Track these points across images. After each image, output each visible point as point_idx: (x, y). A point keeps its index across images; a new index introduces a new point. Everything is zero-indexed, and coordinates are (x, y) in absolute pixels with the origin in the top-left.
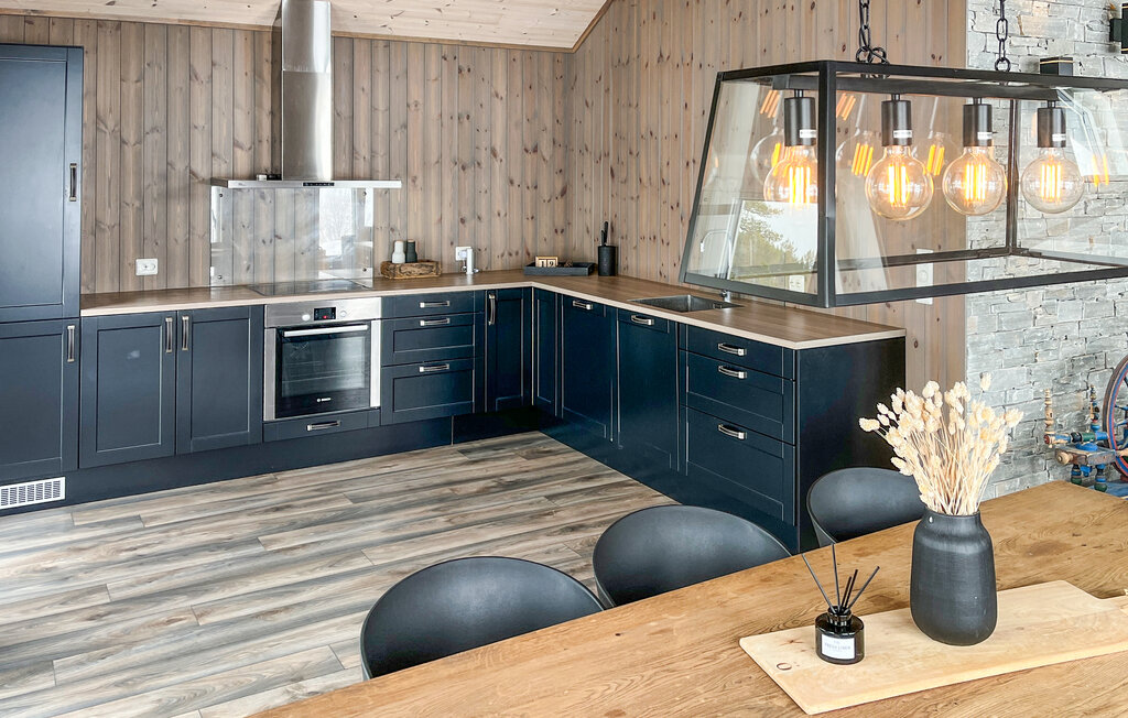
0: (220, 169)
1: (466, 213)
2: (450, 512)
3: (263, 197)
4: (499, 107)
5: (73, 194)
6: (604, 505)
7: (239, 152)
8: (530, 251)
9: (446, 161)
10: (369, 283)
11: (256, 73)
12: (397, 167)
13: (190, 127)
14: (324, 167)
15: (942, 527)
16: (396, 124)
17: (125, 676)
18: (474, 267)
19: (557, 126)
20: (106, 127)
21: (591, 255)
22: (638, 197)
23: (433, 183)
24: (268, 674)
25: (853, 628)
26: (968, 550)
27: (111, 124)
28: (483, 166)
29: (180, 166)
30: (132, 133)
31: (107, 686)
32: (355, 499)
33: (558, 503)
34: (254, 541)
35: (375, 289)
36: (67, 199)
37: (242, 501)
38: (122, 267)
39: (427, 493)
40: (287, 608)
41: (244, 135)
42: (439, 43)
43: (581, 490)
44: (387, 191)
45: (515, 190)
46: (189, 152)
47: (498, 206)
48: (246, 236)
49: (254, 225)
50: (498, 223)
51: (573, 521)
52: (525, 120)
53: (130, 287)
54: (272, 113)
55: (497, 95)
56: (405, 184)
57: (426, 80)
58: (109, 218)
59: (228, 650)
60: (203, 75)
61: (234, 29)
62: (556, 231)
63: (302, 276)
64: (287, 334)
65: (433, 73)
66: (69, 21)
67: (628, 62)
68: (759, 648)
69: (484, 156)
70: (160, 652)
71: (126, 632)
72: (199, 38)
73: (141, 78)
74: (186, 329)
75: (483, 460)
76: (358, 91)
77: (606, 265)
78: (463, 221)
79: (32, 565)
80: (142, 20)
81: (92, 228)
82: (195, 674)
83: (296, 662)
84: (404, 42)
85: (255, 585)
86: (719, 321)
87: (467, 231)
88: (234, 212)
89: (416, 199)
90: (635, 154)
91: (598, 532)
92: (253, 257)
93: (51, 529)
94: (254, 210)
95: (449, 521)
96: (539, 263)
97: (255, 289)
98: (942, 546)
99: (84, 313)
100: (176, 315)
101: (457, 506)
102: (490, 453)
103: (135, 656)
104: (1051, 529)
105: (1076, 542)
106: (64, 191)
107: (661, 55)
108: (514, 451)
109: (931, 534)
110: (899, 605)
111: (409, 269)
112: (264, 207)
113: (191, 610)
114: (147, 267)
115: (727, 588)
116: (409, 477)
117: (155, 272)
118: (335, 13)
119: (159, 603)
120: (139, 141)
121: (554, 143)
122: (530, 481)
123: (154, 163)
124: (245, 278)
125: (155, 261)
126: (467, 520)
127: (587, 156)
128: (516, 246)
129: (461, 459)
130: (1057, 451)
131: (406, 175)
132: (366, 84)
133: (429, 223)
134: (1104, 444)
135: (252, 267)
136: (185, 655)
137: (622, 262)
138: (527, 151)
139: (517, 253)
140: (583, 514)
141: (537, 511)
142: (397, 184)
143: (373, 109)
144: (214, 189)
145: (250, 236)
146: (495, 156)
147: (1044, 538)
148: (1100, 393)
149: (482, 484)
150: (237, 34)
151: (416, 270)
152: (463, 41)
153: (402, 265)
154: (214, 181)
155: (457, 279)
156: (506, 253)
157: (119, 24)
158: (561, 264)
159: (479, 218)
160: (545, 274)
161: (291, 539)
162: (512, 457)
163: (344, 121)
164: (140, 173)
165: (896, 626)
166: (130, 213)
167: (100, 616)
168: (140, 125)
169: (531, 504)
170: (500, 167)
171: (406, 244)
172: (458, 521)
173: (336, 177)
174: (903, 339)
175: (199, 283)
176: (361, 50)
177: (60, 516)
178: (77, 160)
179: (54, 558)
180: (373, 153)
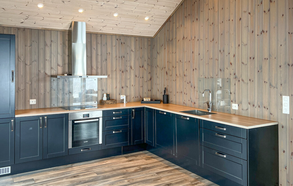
0: (54, 73)
1: (123, 85)
2: (128, 178)
3: (66, 81)
4: (133, 54)
5: (13, 80)
6: (175, 176)
7: (59, 67)
8: (141, 96)
9: (118, 70)
10: (97, 106)
11: (64, 44)
12: (104, 72)
13: (45, 60)
16: (103, 59)
18: (126, 101)
19: (149, 59)
20: (21, 60)
21: (161, 98)
22: (176, 80)
23: (114, 76)
27: (22, 59)
28: (128, 71)
29: (42, 71)
30: (28, 61)
32: (97, 173)
33: (161, 175)
36: (11, 81)
37: (63, 174)
38: (26, 102)
39: (119, 171)
41: (60, 62)
42: (116, 35)
43: (166, 171)
44: (101, 79)
45: (137, 78)
46: (45, 67)
47: (132, 83)
48: (61, 92)
49: (63, 89)
50: (132, 88)
52: (140, 58)
53: (28, 108)
55: (132, 51)
57: (112, 46)
58: (22, 87)
60: (49, 44)
61: (57, 31)
62: (149, 90)
64: (75, 122)
65: (114, 44)
66: (10, 28)
67: (172, 40)
69: (128, 68)
72: (48, 34)
73: (31, 46)
74: (46, 120)
75: (133, 160)
76: (93, 49)
77: (165, 100)
78: (122, 88)
80: (31, 28)
81: (18, 90)
84: (106, 35)
87: (124, 90)
89: (109, 81)
90: (174, 67)
92: (63, 99)
94: (63, 85)
95: (129, 181)
96: (145, 100)
97: (64, 108)
99: (16, 116)
100: (43, 117)
101: (130, 176)
102: (134, 158)
106: (10, 79)
107: (184, 37)
108: (141, 157)
111: (108, 102)
112: (66, 84)
114: (33, 102)
116: (112, 166)
117: (35, 103)
118: (87, 26)
120: (31, 64)
121: (148, 65)
122: (149, 168)
123: (35, 71)
124: (61, 105)
125: (35, 100)
126: (134, 181)
127: (158, 69)
128: (137, 95)
129: (126, 160)
131: (106, 74)
132: (95, 47)
133: (113, 89)
135: (63, 102)
137: (170, 99)
138: (140, 67)
139: (138, 97)
140: (169, 180)
141: (155, 178)
142: (106, 77)
143: (97, 55)
146: (131, 68)
149: (135, 168)
150: (58, 32)
151: (110, 102)
152: (122, 35)
153: (106, 101)
154: (52, 76)
155: (121, 105)
156: (135, 97)
157: (24, 29)
158: (151, 100)
159: (127, 87)
160: (147, 102)
162: (141, 159)
163: (89, 58)
164: (31, 74)
166: (28, 86)
168: (31, 59)
169: (152, 176)
170: (133, 71)
171: (107, 94)
173: (88, 74)
175: (48, 106)
176: (93, 37)
177: (10, 179)
178: (13, 69)
180: (97, 68)
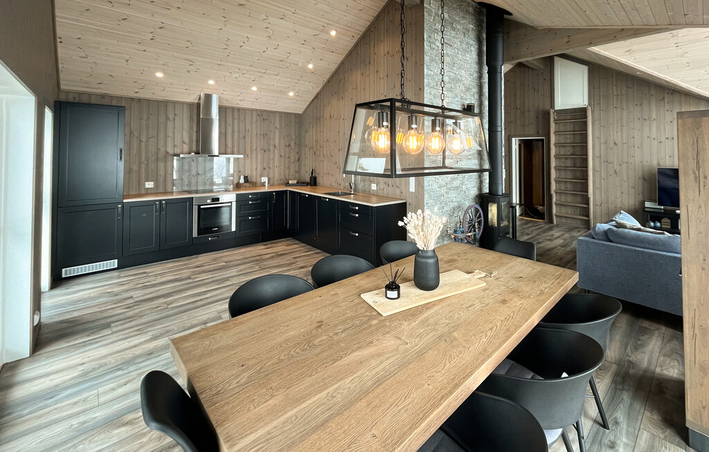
0: (177, 151)
1: (266, 166)
2: (260, 264)
3: (193, 161)
4: (277, 132)
5: (121, 159)
6: (311, 260)
7: (184, 145)
8: (287, 179)
9: (258, 148)
10: (232, 189)
11: (191, 118)
12: (241, 151)
13: (166, 136)
14: (216, 150)
15: (424, 254)
16: (241, 137)
17: (141, 327)
18: (268, 184)
19: (296, 138)
20: (134, 136)
21: (308, 180)
22: (323, 161)
23: (254, 156)
24: (194, 323)
25: (397, 288)
26: (431, 261)
27: (136, 134)
28: (272, 151)
29: (162, 149)
30: (144, 138)
31: (133, 331)
32: (226, 262)
33: (297, 260)
34: (189, 278)
35: (234, 191)
36: (119, 160)
37: (185, 265)
38: (140, 184)
39: (251, 259)
40: (201, 300)
41: (186, 140)
42: (256, 110)
43: (304, 255)
44: (238, 158)
45: (282, 158)
46: (166, 145)
47: (277, 164)
49: (189, 170)
50: (276, 169)
51: (302, 265)
52: (286, 136)
53: (143, 192)
54: (197, 132)
55: (276, 128)
56: (244, 156)
57: (252, 122)
58: (135, 168)
59: (179, 315)
60: (171, 118)
61: (183, 103)
62: (296, 172)
63: (207, 188)
64: (202, 207)
65: (254, 120)
66: (120, 98)
67: (320, 118)
68: (367, 297)
69: (272, 148)
70: (153, 318)
71: (141, 312)
72: (170, 106)
73: (148, 119)
74: (164, 206)
76: (228, 125)
77: (312, 182)
78: (264, 169)
79: (103, 291)
80: (148, 99)
81: (128, 171)
82: (167, 325)
83: (205, 318)
84: (245, 109)
85: (189, 293)
86: (350, 199)
87: (266, 172)
88: (182, 166)
89: (248, 161)
90: (322, 147)
91: (310, 268)
92: (189, 181)
93: (111, 278)
94: (190, 165)
95: (260, 267)
96: (290, 182)
97: (189, 192)
98: (424, 260)
99: (125, 201)
100: (160, 201)
101: (262, 262)
103: (143, 320)
104: (452, 255)
105: (459, 259)
106: (117, 157)
107: (331, 116)
109: (420, 257)
110: (410, 280)
111: (246, 185)
112: (193, 164)
113: (166, 303)
114: (150, 185)
115: (356, 279)
116: (245, 254)
117: (153, 186)
118: (220, 99)
119: (153, 301)
120: (147, 141)
121: (295, 144)
122: (287, 253)
123: (152, 149)
124: (186, 188)
125: (152, 183)
126: (266, 267)
127: (306, 148)
128: (282, 177)
130: (450, 235)
131: (244, 153)
132: (231, 123)
133: (252, 169)
134: (463, 232)
135: (189, 185)
136: (163, 318)
137: (318, 181)
138: (286, 146)
139: (283, 179)
140: (305, 263)
142: (242, 156)
143: (233, 131)
144: (175, 157)
145: (188, 174)
146: (275, 148)
147: (450, 258)
148: (462, 217)
149: (271, 255)
150: (185, 105)
151: (248, 185)
152: (265, 110)
153: (243, 183)
154: (175, 155)
155: (262, 188)
156: (279, 179)
157: (139, 100)
158: (298, 183)
159: (270, 168)
160: (292, 185)
161: (203, 277)
163: (223, 135)
164: (147, 152)
165: (409, 286)
166: (143, 166)
167: (130, 307)
168: (148, 135)
169: (287, 261)
170: (277, 151)
171: (245, 176)
172: (263, 267)
173: (220, 153)
174: (406, 203)
175: (169, 190)
176: (229, 112)
177: (115, 274)
178: (122, 146)
179: (114, 288)
180: (233, 146)
